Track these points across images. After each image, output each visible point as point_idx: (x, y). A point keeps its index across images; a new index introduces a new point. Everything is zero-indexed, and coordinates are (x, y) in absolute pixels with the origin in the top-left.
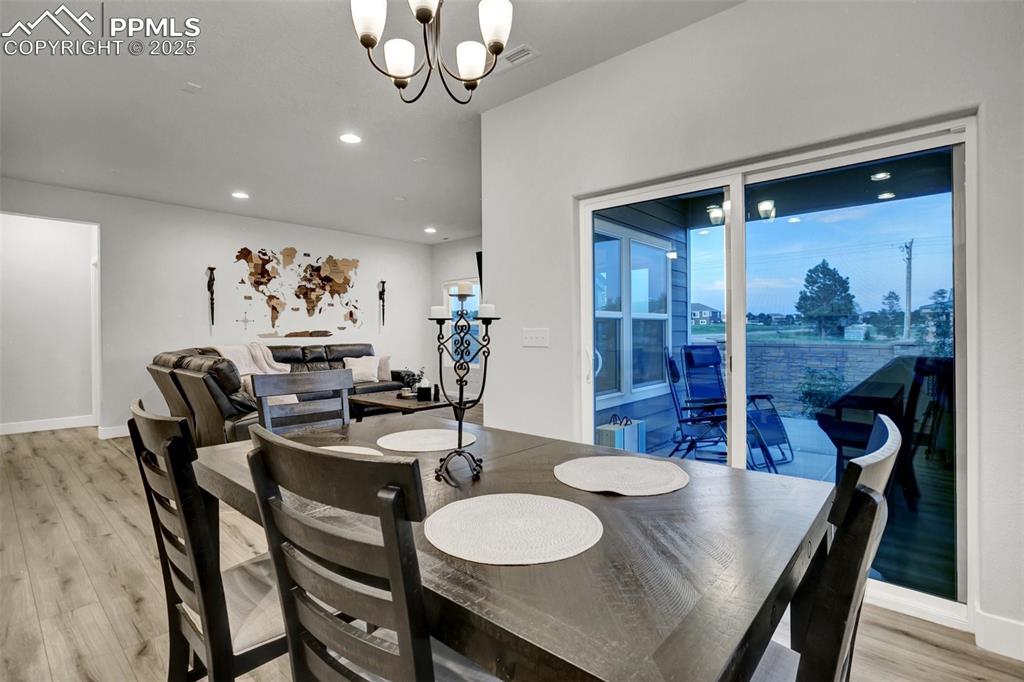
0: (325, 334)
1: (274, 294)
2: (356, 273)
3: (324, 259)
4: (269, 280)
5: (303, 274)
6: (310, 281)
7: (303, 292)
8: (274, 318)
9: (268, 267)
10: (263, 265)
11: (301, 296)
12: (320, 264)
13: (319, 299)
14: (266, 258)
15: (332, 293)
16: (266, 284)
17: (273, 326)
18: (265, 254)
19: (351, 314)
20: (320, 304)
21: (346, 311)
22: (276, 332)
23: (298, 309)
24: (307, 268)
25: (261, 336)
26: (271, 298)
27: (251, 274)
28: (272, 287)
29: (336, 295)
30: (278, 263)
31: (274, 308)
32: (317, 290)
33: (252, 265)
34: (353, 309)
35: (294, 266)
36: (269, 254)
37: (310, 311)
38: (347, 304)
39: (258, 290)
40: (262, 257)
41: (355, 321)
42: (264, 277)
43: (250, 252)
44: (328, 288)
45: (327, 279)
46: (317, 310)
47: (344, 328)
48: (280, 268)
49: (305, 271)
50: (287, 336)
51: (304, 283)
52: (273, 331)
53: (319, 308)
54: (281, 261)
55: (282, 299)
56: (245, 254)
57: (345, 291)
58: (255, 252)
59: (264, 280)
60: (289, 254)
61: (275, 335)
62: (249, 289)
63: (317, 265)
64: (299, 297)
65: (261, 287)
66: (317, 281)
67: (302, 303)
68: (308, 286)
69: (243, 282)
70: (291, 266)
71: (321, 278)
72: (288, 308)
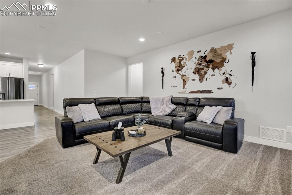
0: (209, 92)
1: (184, 74)
2: (231, 53)
3: (208, 51)
4: (182, 68)
5: (197, 62)
6: (200, 64)
7: (198, 71)
8: (184, 85)
9: (182, 63)
10: (180, 62)
11: (196, 73)
12: (206, 54)
13: (205, 73)
14: (181, 59)
15: (213, 69)
16: (181, 70)
17: (184, 89)
18: (181, 57)
19: (227, 79)
20: (206, 76)
21: (224, 78)
22: (185, 91)
23: (194, 80)
24: (199, 58)
25: (180, 93)
26: (183, 76)
27: (176, 67)
28: (183, 71)
29: (217, 69)
30: (186, 60)
31: (184, 80)
32: (205, 68)
33: (176, 63)
34: (228, 76)
35: (193, 59)
36: (182, 56)
37: (201, 80)
38: (224, 74)
39: (178, 73)
40: (180, 59)
41: (230, 84)
42: (180, 67)
43: (176, 58)
44: (211, 66)
45: (211, 61)
46: (205, 79)
47: (221, 88)
48: (187, 62)
49: (198, 60)
50: (189, 93)
51: (197, 66)
52: (183, 90)
53: (206, 78)
54: (187, 59)
55: (187, 76)
56: (174, 60)
57: (223, 66)
58: (177, 57)
59: (180, 69)
60: (191, 54)
61: (185, 92)
62: (175, 73)
63: (205, 55)
64: (195, 74)
65: (180, 72)
66: (204, 63)
67: (197, 77)
68: (200, 67)
69: (173, 71)
70: (192, 60)
71: (207, 62)
72: (190, 80)
